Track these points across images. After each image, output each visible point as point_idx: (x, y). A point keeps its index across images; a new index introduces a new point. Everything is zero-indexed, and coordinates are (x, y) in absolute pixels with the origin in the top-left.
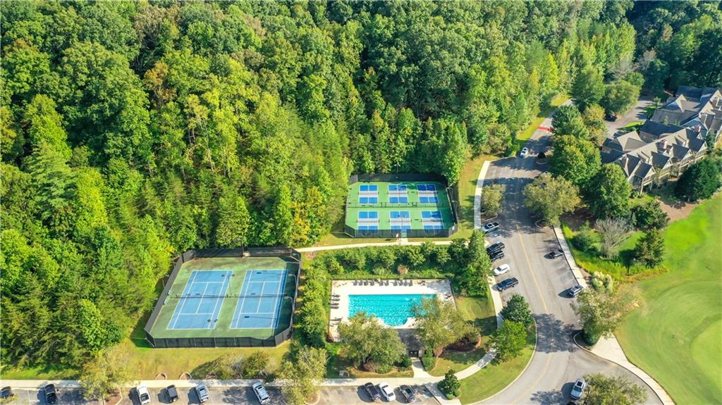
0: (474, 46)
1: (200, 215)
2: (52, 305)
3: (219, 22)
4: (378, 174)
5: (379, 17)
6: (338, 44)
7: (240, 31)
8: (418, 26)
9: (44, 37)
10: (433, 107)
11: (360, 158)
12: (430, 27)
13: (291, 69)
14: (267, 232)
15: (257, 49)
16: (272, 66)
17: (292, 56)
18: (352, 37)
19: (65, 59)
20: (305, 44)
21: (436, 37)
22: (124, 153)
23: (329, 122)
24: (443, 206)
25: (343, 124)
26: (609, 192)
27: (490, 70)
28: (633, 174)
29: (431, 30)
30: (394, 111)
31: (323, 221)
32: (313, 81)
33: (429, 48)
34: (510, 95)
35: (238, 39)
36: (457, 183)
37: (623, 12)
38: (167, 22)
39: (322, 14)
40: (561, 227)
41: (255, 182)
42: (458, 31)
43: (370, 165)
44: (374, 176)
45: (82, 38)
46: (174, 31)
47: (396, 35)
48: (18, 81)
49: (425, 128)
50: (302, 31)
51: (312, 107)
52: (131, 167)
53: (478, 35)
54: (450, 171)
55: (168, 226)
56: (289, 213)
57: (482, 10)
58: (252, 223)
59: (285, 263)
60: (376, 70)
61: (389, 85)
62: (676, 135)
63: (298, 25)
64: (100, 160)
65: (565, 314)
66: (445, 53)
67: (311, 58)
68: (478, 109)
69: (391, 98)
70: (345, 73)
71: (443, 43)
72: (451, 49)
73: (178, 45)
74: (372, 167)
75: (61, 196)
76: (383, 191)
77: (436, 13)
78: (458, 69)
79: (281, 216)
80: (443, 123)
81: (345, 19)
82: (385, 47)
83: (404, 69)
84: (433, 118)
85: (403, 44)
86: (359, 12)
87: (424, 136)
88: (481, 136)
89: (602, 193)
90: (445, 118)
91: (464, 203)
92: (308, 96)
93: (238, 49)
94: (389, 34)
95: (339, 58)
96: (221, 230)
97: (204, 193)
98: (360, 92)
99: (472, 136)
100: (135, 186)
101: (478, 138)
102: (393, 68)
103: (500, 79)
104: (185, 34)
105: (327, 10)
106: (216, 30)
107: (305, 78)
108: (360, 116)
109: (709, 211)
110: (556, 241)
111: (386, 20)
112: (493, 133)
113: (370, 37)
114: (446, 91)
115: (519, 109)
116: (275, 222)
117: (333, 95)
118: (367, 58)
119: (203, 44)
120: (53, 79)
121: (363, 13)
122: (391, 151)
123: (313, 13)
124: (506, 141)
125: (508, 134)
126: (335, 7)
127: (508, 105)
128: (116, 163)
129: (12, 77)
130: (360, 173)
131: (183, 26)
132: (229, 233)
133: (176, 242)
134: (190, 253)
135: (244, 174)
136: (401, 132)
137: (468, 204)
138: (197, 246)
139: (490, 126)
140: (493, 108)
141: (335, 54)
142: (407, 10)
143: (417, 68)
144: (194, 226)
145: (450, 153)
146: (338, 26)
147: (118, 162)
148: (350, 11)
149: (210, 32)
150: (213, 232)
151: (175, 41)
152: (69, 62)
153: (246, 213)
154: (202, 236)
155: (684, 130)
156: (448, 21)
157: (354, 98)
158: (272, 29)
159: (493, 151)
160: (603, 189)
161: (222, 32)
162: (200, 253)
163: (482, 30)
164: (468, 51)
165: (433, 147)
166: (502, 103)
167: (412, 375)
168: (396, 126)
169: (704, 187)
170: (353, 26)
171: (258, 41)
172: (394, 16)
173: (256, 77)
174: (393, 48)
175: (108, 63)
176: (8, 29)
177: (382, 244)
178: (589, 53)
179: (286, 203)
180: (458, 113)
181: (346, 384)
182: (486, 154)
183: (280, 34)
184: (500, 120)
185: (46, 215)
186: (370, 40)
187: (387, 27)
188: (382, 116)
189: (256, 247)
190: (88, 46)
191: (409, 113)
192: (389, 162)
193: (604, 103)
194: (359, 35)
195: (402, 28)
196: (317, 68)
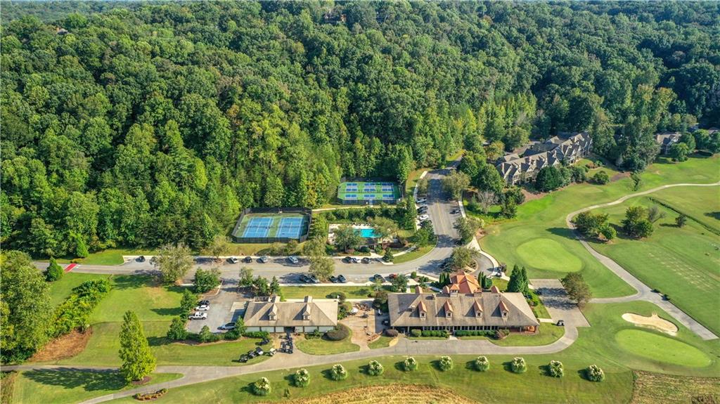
0: (417, 102)
1: (255, 188)
2: (188, 217)
3: (265, 86)
4: (358, 178)
5: (360, 85)
6: (335, 100)
7: (276, 90)
8: (382, 90)
9: (167, 92)
10: (392, 137)
11: (347, 167)
12: (391, 90)
13: (307, 112)
14: (293, 198)
15: (287, 101)
16: (296, 110)
17: (307, 105)
18: (344, 96)
19: (183, 102)
20: (315, 99)
21: (393, 96)
22: (214, 153)
23: (329, 144)
24: (396, 192)
25: (337, 147)
26: (487, 179)
27: (426, 116)
28: (507, 173)
29: (390, 92)
30: (369, 140)
31: (325, 194)
32: (320, 119)
33: (389, 102)
34: (442, 133)
35: (276, 95)
36: (405, 182)
37: (528, 86)
38: (235, 85)
39: (324, 84)
40: (462, 201)
41: (286, 172)
42: (407, 93)
43: (353, 171)
44: (355, 179)
45: (189, 92)
46: (240, 90)
47: (369, 96)
48: (157, 113)
49: (387, 149)
50: (313, 92)
51: (319, 135)
52: (217, 161)
53: (420, 96)
54: (400, 174)
55: (238, 193)
56: (306, 187)
57: (426, 82)
58: (285, 193)
59: (303, 216)
60: (357, 114)
61: (366, 124)
62: (539, 155)
63: (310, 89)
64: (203, 157)
65: (454, 234)
66: (398, 105)
67: (319, 106)
68: (420, 140)
69: (366, 131)
70: (338, 117)
71: (397, 99)
72: (403, 103)
73: (241, 97)
74: (354, 172)
75: (186, 171)
76: (361, 186)
77: (396, 83)
78: (406, 114)
79: (301, 189)
80: (398, 147)
81: (339, 86)
82: (363, 101)
83: (374, 114)
84: (393, 144)
85: (374, 100)
86: (348, 83)
87: (386, 154)
88: (422, 155)
89: (483, 179)
90: (399, 144)
91: (408, 190)
92: (316, 129)
93: (276, 100)
94: (366, 95)
95: (335, 108)
96: (268, 195)
97: (258, 176)
98: (348, 128)
99: (416, 155)
100: (219, 172)
101: (420, 157)
102: (368, 113)
103: (432, 121)
104: (245, 91)
105: (328, 81)
106: (263, 90)
107: (315, 118)
108: (347, 142)
109: (554, 197)
110: (458, 207)
111: (364, 86)
112: (429, 154)
113: (354, 96)
114: (400, 129)
115: (448, 142)
116: (297, 193)
117: (331, 129)
118: (352, 109)
119: (256, 97)
120: (176, 113)
121: (350, 83)
122: (366, 163)
123: (319, 83)
124: (438, 159)
125: (439, 156)
126: (333, 79)
127: (440, 139)
128: (210, 158)
129: (154, 111)
130: (347, 177)
131: (244, 87)
132: (272, 197)
133: (242, 203)
134: (249, 210)
135: (280, 167)
136: (372, 152)
137: (410, 191)
138: (252, 206)
139: (428, 150)
140: (429, 139)
141: (333, 106)
142: (377, 82)
143: (382, 113)
144: (252, 194)
145: (401, 163)
146: (334, 90)
147: (211, 158)
148: (342, 82)
149: (260, 91)
150: (262, 198)
151: (240, 95)
152: (185, 104)
153: (281, 187)
154: (256, 201)
155: (546, 153)
156: (402, 87)
157: (344, 133)
158: (294, 91)
159: (430, 166)
160: (484, 177)
161: (267, 91)
162: (254, 210)
163: (422, 93)
164: (413, 105)
165: (392, 160)
166: (436, 136)
167: (370, 255)
168: (369, 148)
169: (549, 181)
170: (344, 90)
171: (287, 95)
172: (369, 85)
173: (286, 116)
174: (368, 102)
175: (206, 105)
176: (146, 86)
177: (358, 207)
178: (500, 111)
179: (305, 182)
180: (408, 141)
181: (336, 258)
182: (425, 167)
183: (300, 92)
184: (434, 147)
185: (178, 180)
186: (355, 98)
187: (365, 91)
188: (361, 142)
189: (286, 207)
190: (194, 96)
191: (377, 140)
192: (365, 170)
193: (505, 140)
194: (348, 95)
195: (374, 91)
196: (322, 112)
